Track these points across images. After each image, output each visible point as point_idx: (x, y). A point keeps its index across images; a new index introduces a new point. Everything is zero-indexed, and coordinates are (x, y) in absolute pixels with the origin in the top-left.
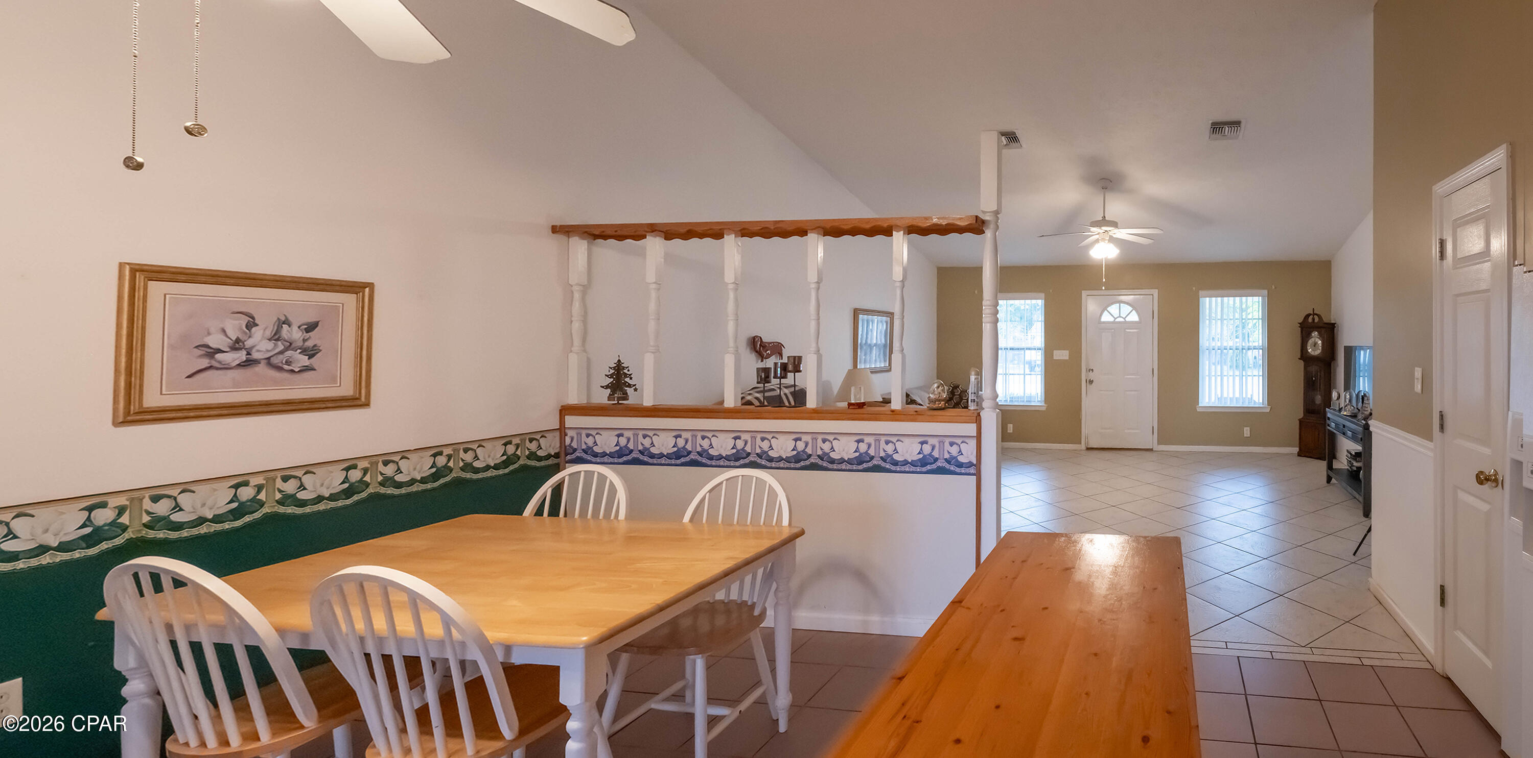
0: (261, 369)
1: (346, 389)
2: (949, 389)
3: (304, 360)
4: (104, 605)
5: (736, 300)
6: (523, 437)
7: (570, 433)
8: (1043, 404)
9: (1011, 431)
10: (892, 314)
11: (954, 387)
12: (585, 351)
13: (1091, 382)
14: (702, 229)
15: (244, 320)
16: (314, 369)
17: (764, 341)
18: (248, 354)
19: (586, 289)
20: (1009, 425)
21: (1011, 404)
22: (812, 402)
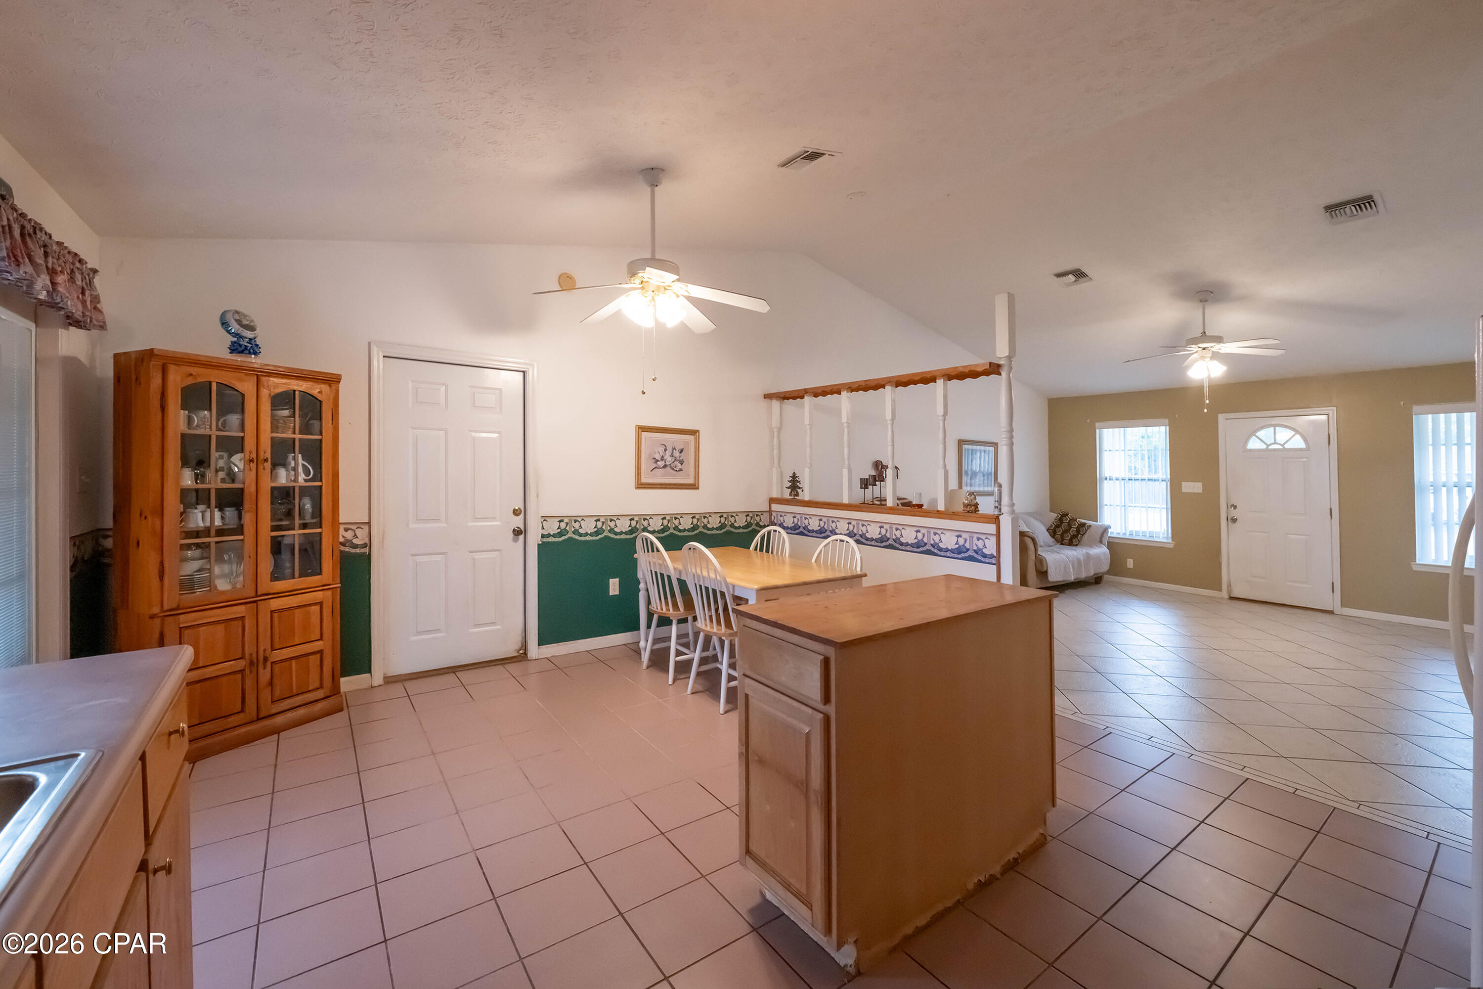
0: (668, 468)
1: (691, 481)
2: (1058, 516)
3: (679, 466)
4: (636, 553)
5: (849, 433)
6: (754, 513)
7: (774, 514)
8: (1170, 541)
9: (1132, 567)
10: (995, 445)
11: (1063, 514)
12: (780, 467)
13: (1234, 520)
14: (829, 389)
15: (664, 448)
16: (682, 470)
17: (883, 464)
18: (665, 462)
19: (780, 429)
20: (1128, 560)
21: (1130, 538)
22: (890, 503)
